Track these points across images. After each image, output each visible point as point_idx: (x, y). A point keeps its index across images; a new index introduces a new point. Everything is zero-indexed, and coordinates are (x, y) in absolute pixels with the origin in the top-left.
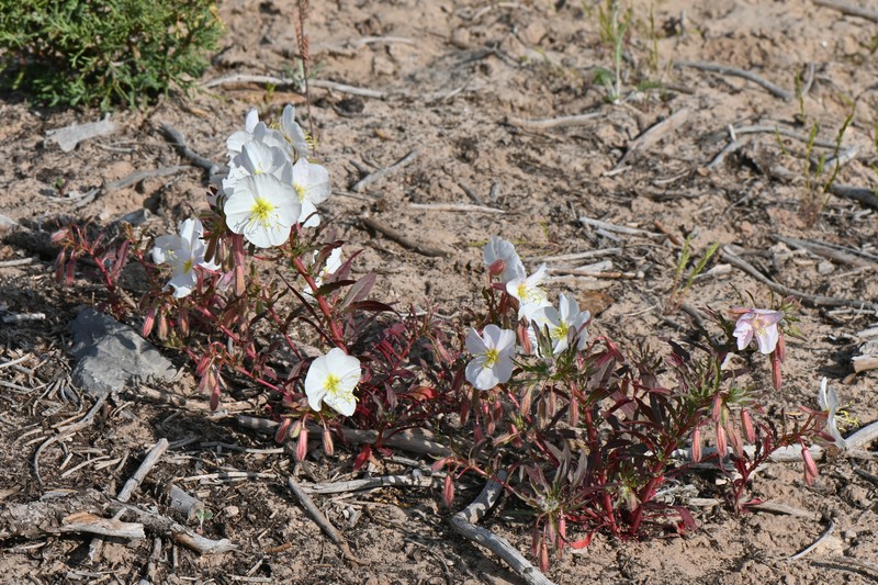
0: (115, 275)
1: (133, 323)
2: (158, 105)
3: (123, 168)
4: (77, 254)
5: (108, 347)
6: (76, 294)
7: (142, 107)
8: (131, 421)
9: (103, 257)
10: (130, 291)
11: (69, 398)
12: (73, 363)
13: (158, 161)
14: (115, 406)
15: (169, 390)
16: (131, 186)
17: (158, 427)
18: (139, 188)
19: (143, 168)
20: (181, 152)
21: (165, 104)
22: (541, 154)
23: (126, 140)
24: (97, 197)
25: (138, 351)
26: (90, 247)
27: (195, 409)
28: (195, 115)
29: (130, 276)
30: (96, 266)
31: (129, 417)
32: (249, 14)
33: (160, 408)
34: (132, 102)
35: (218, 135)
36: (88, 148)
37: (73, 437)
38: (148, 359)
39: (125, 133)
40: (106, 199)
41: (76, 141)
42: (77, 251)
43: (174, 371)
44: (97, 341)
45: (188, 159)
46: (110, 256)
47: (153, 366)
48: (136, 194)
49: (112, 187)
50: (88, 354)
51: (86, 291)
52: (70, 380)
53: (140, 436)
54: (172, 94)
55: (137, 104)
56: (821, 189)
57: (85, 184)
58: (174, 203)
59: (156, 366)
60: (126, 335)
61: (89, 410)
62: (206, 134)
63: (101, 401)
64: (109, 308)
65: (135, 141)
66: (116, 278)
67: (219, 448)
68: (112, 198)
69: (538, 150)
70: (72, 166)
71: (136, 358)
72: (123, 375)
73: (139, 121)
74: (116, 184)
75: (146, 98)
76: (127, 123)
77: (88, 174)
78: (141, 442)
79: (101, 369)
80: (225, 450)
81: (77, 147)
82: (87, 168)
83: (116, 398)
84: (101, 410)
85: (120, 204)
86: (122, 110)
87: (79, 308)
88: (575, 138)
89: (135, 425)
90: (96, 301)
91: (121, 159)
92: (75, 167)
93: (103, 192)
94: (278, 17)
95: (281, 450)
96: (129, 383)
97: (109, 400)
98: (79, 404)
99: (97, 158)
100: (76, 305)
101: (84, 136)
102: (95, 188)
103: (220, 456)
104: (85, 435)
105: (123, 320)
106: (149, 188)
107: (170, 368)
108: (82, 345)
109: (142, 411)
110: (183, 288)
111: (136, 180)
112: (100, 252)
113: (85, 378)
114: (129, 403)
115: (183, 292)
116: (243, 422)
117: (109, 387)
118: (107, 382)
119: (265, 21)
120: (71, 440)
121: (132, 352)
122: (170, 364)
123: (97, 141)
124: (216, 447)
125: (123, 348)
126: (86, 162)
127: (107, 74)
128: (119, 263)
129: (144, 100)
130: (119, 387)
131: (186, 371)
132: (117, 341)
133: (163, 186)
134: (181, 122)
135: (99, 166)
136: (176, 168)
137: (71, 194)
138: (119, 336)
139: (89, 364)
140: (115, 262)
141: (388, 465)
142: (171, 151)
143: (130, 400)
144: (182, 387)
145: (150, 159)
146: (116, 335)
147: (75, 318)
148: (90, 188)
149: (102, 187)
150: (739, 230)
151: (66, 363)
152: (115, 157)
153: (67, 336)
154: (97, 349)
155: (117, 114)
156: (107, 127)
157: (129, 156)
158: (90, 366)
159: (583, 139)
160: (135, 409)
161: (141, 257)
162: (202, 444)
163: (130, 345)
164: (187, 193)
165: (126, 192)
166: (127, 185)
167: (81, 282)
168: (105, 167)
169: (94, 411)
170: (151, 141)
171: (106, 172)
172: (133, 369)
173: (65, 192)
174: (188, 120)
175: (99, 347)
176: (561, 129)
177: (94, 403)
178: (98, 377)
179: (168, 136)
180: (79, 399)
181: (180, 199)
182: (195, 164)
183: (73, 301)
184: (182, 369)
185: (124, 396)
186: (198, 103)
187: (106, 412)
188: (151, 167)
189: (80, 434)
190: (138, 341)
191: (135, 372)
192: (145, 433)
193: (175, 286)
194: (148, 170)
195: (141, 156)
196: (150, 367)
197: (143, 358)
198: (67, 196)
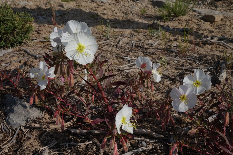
0: (17, 84)
1: (25, 98)
2: (22, 46)
3: (15, 58)
4: (3, 79)
5: (18, 108)
6: (5, 91)
7: (18, 46)
8: (30, 138)
9: (12, 79)
10: (22, 88)
11: (5, 131)
12: (6, 116)
13: (23, 56)
14: (23, 132)
15: (42, 121)
16: (18, 62)
17: (41, 139)
18: (20, 62)
19: (20, 58)
20: (28, 54)
21: (23, 45)
22: (102, 48)
23: (15, 53)
24: (9, 65)
25: (28, 109)
26: (7, 76)
27: (53, 128)
28: (30, 47)
29: (21, 83)
30: (11, 82)
31: (29, 136)
32: (35, 34)
33: (40, 130)
34: (16, 45)
35: (36, 50)
36: (6, 55)
37: (8, 150)
38: (32, 111)
39: (15, 51)
40: (12, 65)
41: (3, 54)
42: (3, 78)
43: (41, 113)
44: (13, 106)
45: (30, 55)
46: (14, 78)
47: (34, 113)
48: (19, 63)
49: (13, 62)
50: (11, 112)
51: (9, 89)
52: (5, 122)
53: (35, 144)
54: (25, 43)
55: (17, 46)
56: (156, 49)
57: (6, 62)
58: (29, 64)
59: (35, 113)
60: (23, 103)
61: (14, 135)
62: (33, 50)
63: (18, 131)
64: (16, 94)
65: (17, 52)
66: (17, 85)
67: (67, 145)
68: (13, 64)
69: (101, 47)
70: (3, 59)
71: (28, 111)
72: (24, 118)
73: (18, 49)
74: (14, 61)
75: (19, 44)
76: (15, 49)
77: (7, 60)
78: (36, 147)
79: (16, 117)
80: (70, 146)
81: (4, 55)
82: (6, 59)
83: (23, 129)
84: (18, 135)
85: (16, 65)
86: (14, 47)
87: (7, 95)
88: (107, 45)
89: (32, 140)
90: (12, 92)
91: (15, 56)
92: (4, 59)
93: (11, 63)
94: (40, 34)
95: (91, 142)
96: (27, 121)
97: (21, 129)
98: (9, 133)
99: (9, 57)
100: (6, 94)
101: (5, 52)
102: (9, 63)
103: (68, 149)
104: (13, 148)
105: (21, 98)
106: (22, 62)
107: (40, 112)
108: (8, 108)
109: (34, 133)
110: (43, 86)
111: (19, 60)
112: (11, 77)
113: (10, 121)
114: (28, 129)
115: (43, 87)
116: (73, 132)
117: (20, 124)
118: (19, 122)
119: (38, 35)
120: (7, 151)
121: (26, 109)
122: (40, 111)
123: (8, 53)
124: (66, 145)
125: (23, 108)
126: (6, 58)
127: (9, 39)
128: (17, 80)
129: (18, 45)
130: (23, 123)
131: (45, 112)
132: (20, 106)
133: (26, 61)
134: (27, 48)
135: (9, 58)
136: (28, 57)
137: (3, 65)
138: (21, 104)
139: (11, 116)
140: (16, 80)
141: (131, 141)
142: (26, 54)
143: (28, 128)
144: (46, 119)
145: (21, 56)
146: (19, 104)
147: (5, 98)
148: (8, 63)
149: (11, 62)
150: (152, 57)
151: (4, 116)
152: (13, 56)
153: (4, 105)
154: (14, 110)
155: (13, 48)
156: (10, 50)
157: (16, 56)
158: (12, 117)
159: (108, 45)
160: (31, 132)
161: (24, 77)
162: (61, 144)
163: (25, 107)
164: (32, 61)
165: (17, 63)
166: (17, 61)
167: (7, 87)
168: (11, 58)
169: (15, 136)
170: (21, 52)
171: (11, 59)
172: (27, 115)
173: (1, 65)
174: (29, 48)
175: (14, 109)
176: (103, 43)
177: (15, 132)
178: (15, 121)
179: (25, 51)
180: (9, 131)
181: (31, 63)
182: (32, 56)
183: (5, 93)
184: (44, 112)
185: (26, 127)
186: (30, 45)
187: (20, 135)
188: (22, 57)
189: (11, 148)
190: (27, 105)
191: (28, 117)
192: (37, 143)
193: (40, 86)
194: (21, 58)
195: (19, 55)
196: (33, 114)
197: (30, 111)
198: (2, 65)
